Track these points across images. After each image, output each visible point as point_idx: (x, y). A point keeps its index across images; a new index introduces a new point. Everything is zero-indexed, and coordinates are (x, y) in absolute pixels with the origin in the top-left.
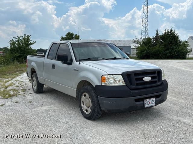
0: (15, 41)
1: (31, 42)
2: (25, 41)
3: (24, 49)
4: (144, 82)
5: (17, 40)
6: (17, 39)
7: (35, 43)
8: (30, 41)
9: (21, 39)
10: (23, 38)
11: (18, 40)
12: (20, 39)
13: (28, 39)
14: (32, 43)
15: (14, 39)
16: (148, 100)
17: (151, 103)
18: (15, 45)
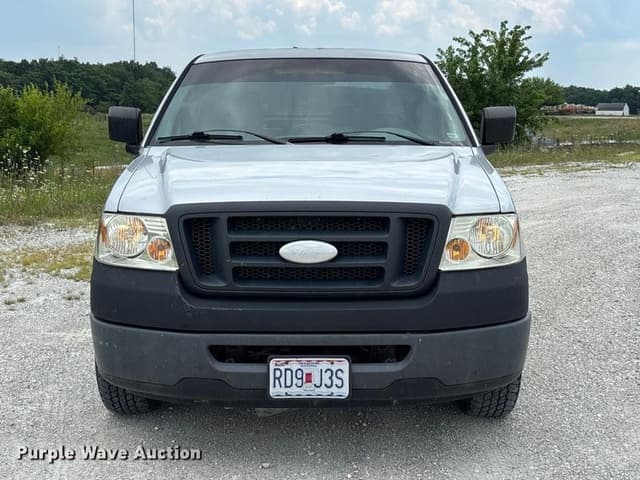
0: (457, 53)
1: (526, 58)
2: (502, 51)
3: (493, 87)
4: (283, 265)
5: (466, 48)
6: (467, 44)
7: (544, 63)
8: (525, 53)
9: (487, 44)
10: (496, 41)
11: (474, 50)
12: (482, 46)
13: (515, 42)
14: (531, 62)
15: (456, 45)
16: (294, 364)
17: (316, 379)
18: (458, 71)
